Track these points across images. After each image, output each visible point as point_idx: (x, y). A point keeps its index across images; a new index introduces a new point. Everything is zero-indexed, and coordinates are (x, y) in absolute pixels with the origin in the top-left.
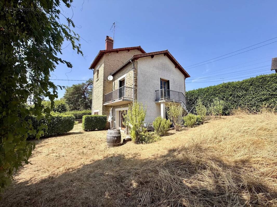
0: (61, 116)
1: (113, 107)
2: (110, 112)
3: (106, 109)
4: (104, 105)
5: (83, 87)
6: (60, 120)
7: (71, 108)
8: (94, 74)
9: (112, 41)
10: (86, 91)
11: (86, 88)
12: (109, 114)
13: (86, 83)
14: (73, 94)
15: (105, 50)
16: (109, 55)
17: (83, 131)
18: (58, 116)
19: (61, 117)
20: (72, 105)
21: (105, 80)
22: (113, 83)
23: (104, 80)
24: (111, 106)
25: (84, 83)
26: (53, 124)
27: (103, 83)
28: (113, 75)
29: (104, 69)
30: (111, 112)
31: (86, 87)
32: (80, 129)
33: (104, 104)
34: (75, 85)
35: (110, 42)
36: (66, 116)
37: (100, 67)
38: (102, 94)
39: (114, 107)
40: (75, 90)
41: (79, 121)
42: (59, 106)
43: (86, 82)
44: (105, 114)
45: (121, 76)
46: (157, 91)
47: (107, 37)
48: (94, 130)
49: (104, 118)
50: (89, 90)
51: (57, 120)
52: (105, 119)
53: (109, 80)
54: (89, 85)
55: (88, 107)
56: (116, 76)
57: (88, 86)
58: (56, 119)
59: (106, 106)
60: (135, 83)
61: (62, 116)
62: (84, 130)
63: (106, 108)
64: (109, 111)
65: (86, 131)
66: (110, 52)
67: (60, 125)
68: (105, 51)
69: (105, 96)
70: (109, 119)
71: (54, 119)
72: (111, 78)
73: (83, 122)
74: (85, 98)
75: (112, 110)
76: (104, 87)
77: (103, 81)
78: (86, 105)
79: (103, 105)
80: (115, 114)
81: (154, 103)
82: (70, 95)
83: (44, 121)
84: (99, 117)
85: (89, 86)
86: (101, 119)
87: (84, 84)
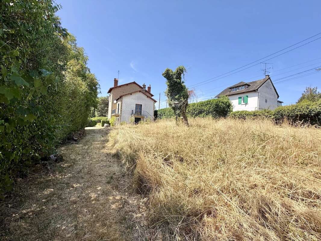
7: (99, 115)
9: (117, 81)
15: (113, 87)
20: (99, 113)
23: (112, 103)
28: (117, 100)
33: (111, 115)
35: (116, 82)
36: (94, 119)
47: (115, 79)
56: (118, 101)
66: (116, 88)
72: (115, 102)
76: (112, 106)
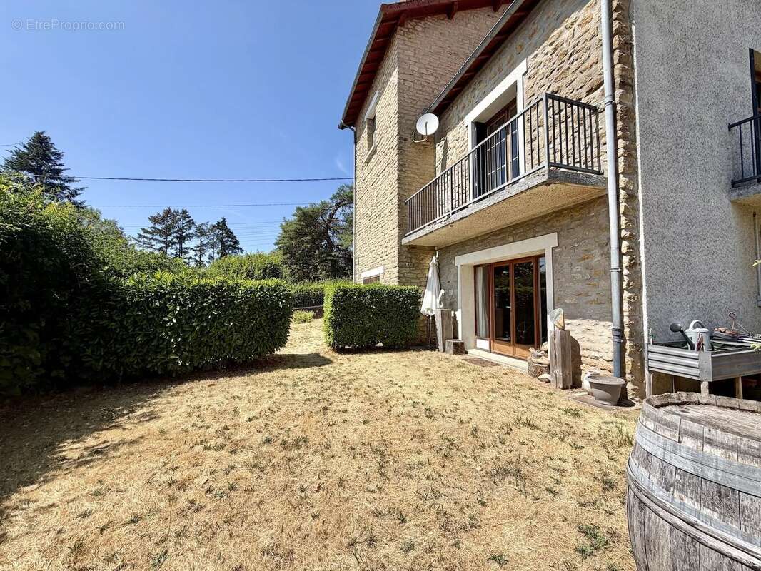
0: (231, 283)
1: (440, 250)
2: (430, 275)
3: (414, 261)
4: (405, 246)
5: (322, 213)
6: (231, 301)
8: (356, 143)
10: (331, 224)
11: (331, 216)
12: (423, 282)
13: (331, 201)
14: (299, 234)
15: (400, 3)
16: (417, 28)
17: (326, 352)
18: (222, 282)
19: (233, 289)
21: (406, 140)
22: (438, 149)
23: (402, 139)
24: (432, 249)
25: (326, 201)
26: (200, 320)
27: (395, 152)
28: (442, 110)
29: (399, 93)
30: (432, 273)
31: (332, 212)
32: (318, 339)
33: (405, 241)
34: (302, 207)
37: (379, 97)
38: (396, 200)
39: (447, 251)
40: (302, 223)
41: (315, 311)
42: (265, 270)
43: (331, 199)
44: (411, 283)
45: (485, 94)
46: (739, 124)
48: (370, 349)
49: (409, 296)
50: (341, 223)
51: (219, 301)
52: (415, 299)
53: (424, 133)
54: (338, 205)
55: (338, 270)
56: (455, 111)
57: (336, 210)
58: (213, 297)
59: (411, 248)
60: (623, 69)
61: (238, 285)
62: (333, 345)
63: (411, 257)
64: (424, 270)
65: (341, 351)
67: (229, 323)
68: (402, 8)
69: (405, 206)
70: (430, 303)
71: (205, 295)
72: (429, 125)
73: (327, 315)
74: (331, 244)
75: (439, 266)
76: (401, 168)
77: (395, 143)
78: (333, 266)
79: (400, 245)
80: (451, 278)
81: (727, 201)
82: (291, 239)
83: (165, 304)
84: (389, 293)
85: (339, 210)
86: (398, 301)
87: (325, 205)
